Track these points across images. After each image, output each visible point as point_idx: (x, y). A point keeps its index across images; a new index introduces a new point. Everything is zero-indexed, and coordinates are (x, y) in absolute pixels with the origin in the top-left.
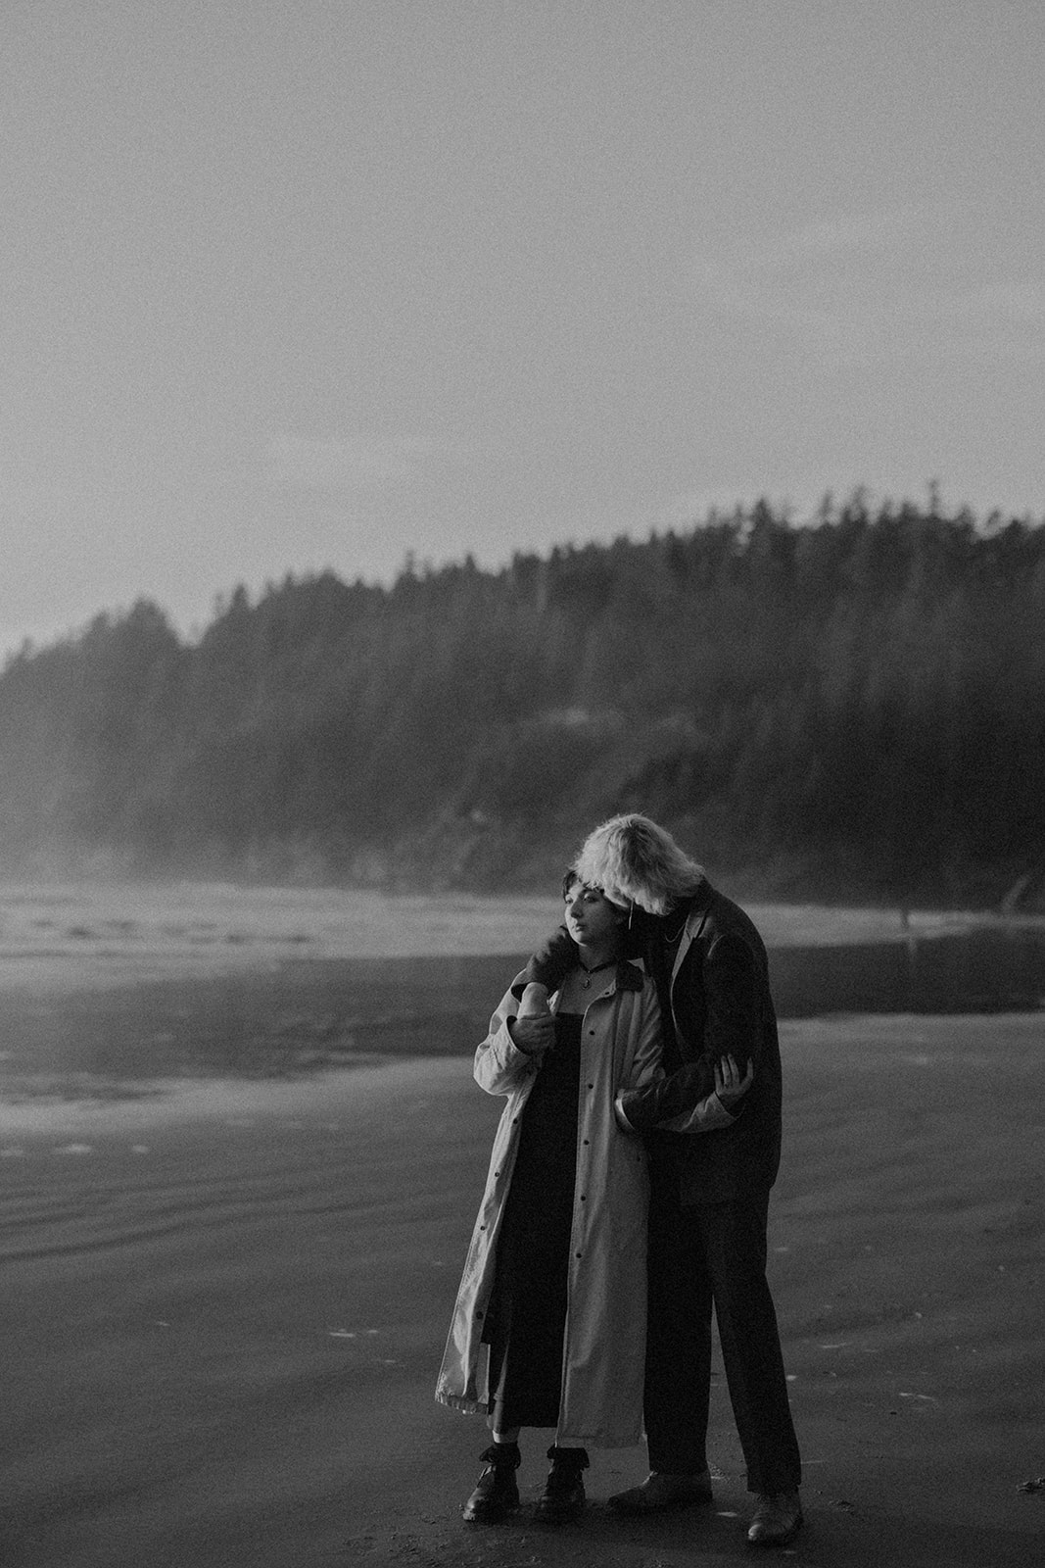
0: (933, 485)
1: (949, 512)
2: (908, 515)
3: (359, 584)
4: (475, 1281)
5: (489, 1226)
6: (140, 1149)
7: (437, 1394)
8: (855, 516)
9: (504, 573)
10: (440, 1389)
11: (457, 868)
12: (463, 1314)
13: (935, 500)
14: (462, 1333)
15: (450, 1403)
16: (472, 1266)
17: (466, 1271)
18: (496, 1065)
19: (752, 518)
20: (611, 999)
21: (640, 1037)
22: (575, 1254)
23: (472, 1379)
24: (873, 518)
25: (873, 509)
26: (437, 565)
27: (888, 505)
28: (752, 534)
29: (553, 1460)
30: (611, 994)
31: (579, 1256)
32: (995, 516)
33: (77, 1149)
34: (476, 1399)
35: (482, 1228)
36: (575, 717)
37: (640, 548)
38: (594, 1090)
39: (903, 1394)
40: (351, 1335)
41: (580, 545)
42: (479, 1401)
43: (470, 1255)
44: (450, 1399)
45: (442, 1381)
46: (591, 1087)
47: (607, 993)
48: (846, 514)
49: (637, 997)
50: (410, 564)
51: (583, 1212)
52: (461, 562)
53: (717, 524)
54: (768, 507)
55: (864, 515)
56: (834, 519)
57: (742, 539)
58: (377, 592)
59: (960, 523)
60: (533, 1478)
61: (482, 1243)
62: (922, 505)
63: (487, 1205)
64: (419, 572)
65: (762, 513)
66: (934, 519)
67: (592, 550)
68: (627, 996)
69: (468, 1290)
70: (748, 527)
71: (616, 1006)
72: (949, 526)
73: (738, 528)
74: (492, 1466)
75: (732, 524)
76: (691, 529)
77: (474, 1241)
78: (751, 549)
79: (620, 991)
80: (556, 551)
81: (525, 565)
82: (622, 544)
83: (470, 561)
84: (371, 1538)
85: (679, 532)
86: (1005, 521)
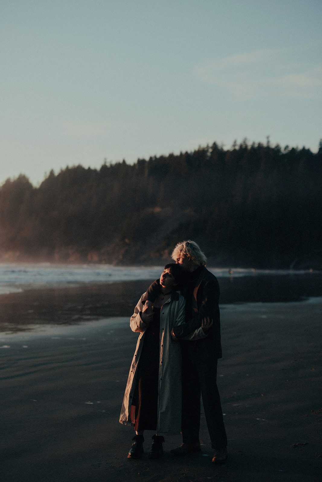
0: (268, 138)
1: (273, 145)
2: (260, 146)
3: (89, 168)
4: (130, 387)
5: (133, 371)
6: (25, 347)
7: (120, 421)
8: (244, 147)
9: (135, 165)
10: (120, 419)
11: (121, 257)
12: (126, 397)
13: (268, 142)
14: (126, 403)
15: (123, 423)
16: (129, 383)
17: (127, 384)
18: (136, 326)
19: (212, 147)
20: (170, 303)
21: (178, 313)
22: (160, 379)
23: (129, 416)
24: (249, 147)
25: (249, 144)
26: (114, 163)
27: (254, 143)
28: (212, 153)
29: (153, 440)
30: (169, 302)
31: (161, 379)
32: (287, 147)
33: (6, 347)
34: (131, 422)
35: (132, 371)
36: (157, 210)
37: (177, 157)
38: (164, 330)
39: (257, 419)
40: (92, 403)
41: (158, 156)
42: (132, 422)
43: (129, 379)
44: (123, 422)
45: (121, 417)
46: (163, 329)
47: (168, 301)
48: (241, 146)
49: (177, 302)
50: (105, 162)
51: (162, 367)
52: (121, 161)
53: (201, 149)
54: (216, 144)
55: (246, 146)
56: (237, 148)
57: (209, 154)
58: (95, 171)
59: (276, 149)
60: (148, 445)
61: (132, 375)
62: (264, 143)
63: (133, 365)
64: (108, 165)
65: (215, 146)
66: (268, 148)
67: (162, 158)
68: (174, 302)
69: (128, 390)
70: (210, 150)
71: (171, 305)
72: (273, 150)
73: (207, 151)
74: (136, 442)
75: (206, 149)
76: (193, 151)
77: (129, 375)
78: (211, 157)
79: (172, 301)
80: (151, 158)
81: (141, 162)
82: (171, 156)
83: (124, 162)
84: (100, 464)
85: (189, 152)
86: (290, 148)
